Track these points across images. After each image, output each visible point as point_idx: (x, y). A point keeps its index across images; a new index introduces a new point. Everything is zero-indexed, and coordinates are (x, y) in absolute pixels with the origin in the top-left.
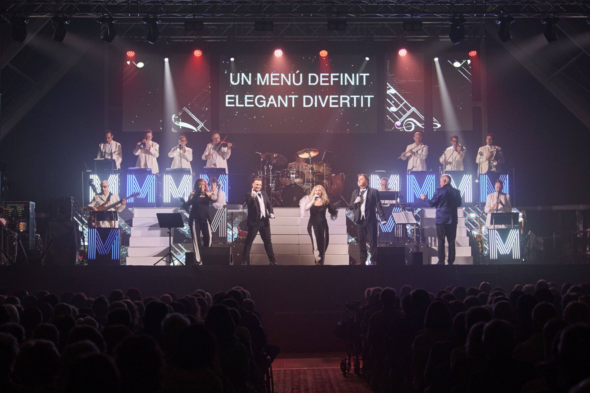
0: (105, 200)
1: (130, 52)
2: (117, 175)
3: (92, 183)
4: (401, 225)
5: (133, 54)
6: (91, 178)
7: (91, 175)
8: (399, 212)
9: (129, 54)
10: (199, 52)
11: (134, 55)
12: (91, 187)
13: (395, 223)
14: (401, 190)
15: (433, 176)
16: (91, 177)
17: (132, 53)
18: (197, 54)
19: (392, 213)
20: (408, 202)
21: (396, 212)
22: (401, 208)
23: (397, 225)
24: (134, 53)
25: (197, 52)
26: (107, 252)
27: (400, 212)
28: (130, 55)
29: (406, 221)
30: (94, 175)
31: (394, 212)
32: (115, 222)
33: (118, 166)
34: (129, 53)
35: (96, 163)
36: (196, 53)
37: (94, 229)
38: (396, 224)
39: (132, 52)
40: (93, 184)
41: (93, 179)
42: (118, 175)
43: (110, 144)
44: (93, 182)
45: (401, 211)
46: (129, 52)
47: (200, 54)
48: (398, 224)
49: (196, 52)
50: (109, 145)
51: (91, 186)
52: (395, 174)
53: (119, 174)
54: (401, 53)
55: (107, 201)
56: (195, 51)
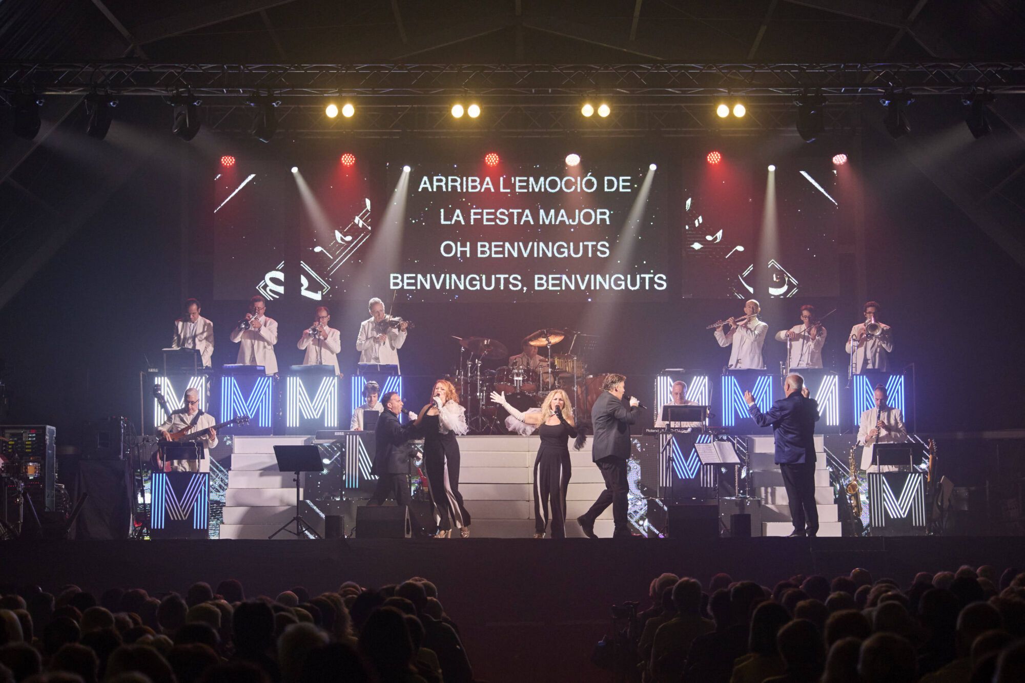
0: (189, 422)
1: (227, 158)
2: (204, 378)
3: (159, 392)
4: (712, 466)
5: (231, 162)
6: (156, 383)
7: (156, 378)
8: (708, 442)
9: (225, 162)
10: (350, 157)
11: (233, 162)
12: (156, 399)
13: (701, 463)
14: (712, 403)
15: (769, 378)
16: (157, 381)
17: (231, 160)
18: (347, 161)
19: (695, 445)
20: (724, 425)
21: (703, 443)
22: (712, 436)
23: (705, 466)
24: (234, 160)
25: (347, 157)
26: (185, 516)
27: (710, 442)
28: (227, 164)
29: (721, 459)
30: (163, 378)
31: (699, 443)
32: (199, 462)
33: (207, 361)
34: (225, 160)
35: (165, 355)
36: (345, 159)
37: (161, 475)
38: (704, 463)
39: (229, 158)
40: (160, 394)
41: (160, 386)
42: (206, 377)
43: (193, 323)
44: (160, 390)
45: (712, 441)
46: (225, 158)
47: (352, 161)
48: (707, 464)
49: (345, 157)
50: (193, 325)
51: (157, 397)
52: (700, 374)
53: (208, 376)
54: (710, 159)
55: (191, 423)
56: (343, 156)
